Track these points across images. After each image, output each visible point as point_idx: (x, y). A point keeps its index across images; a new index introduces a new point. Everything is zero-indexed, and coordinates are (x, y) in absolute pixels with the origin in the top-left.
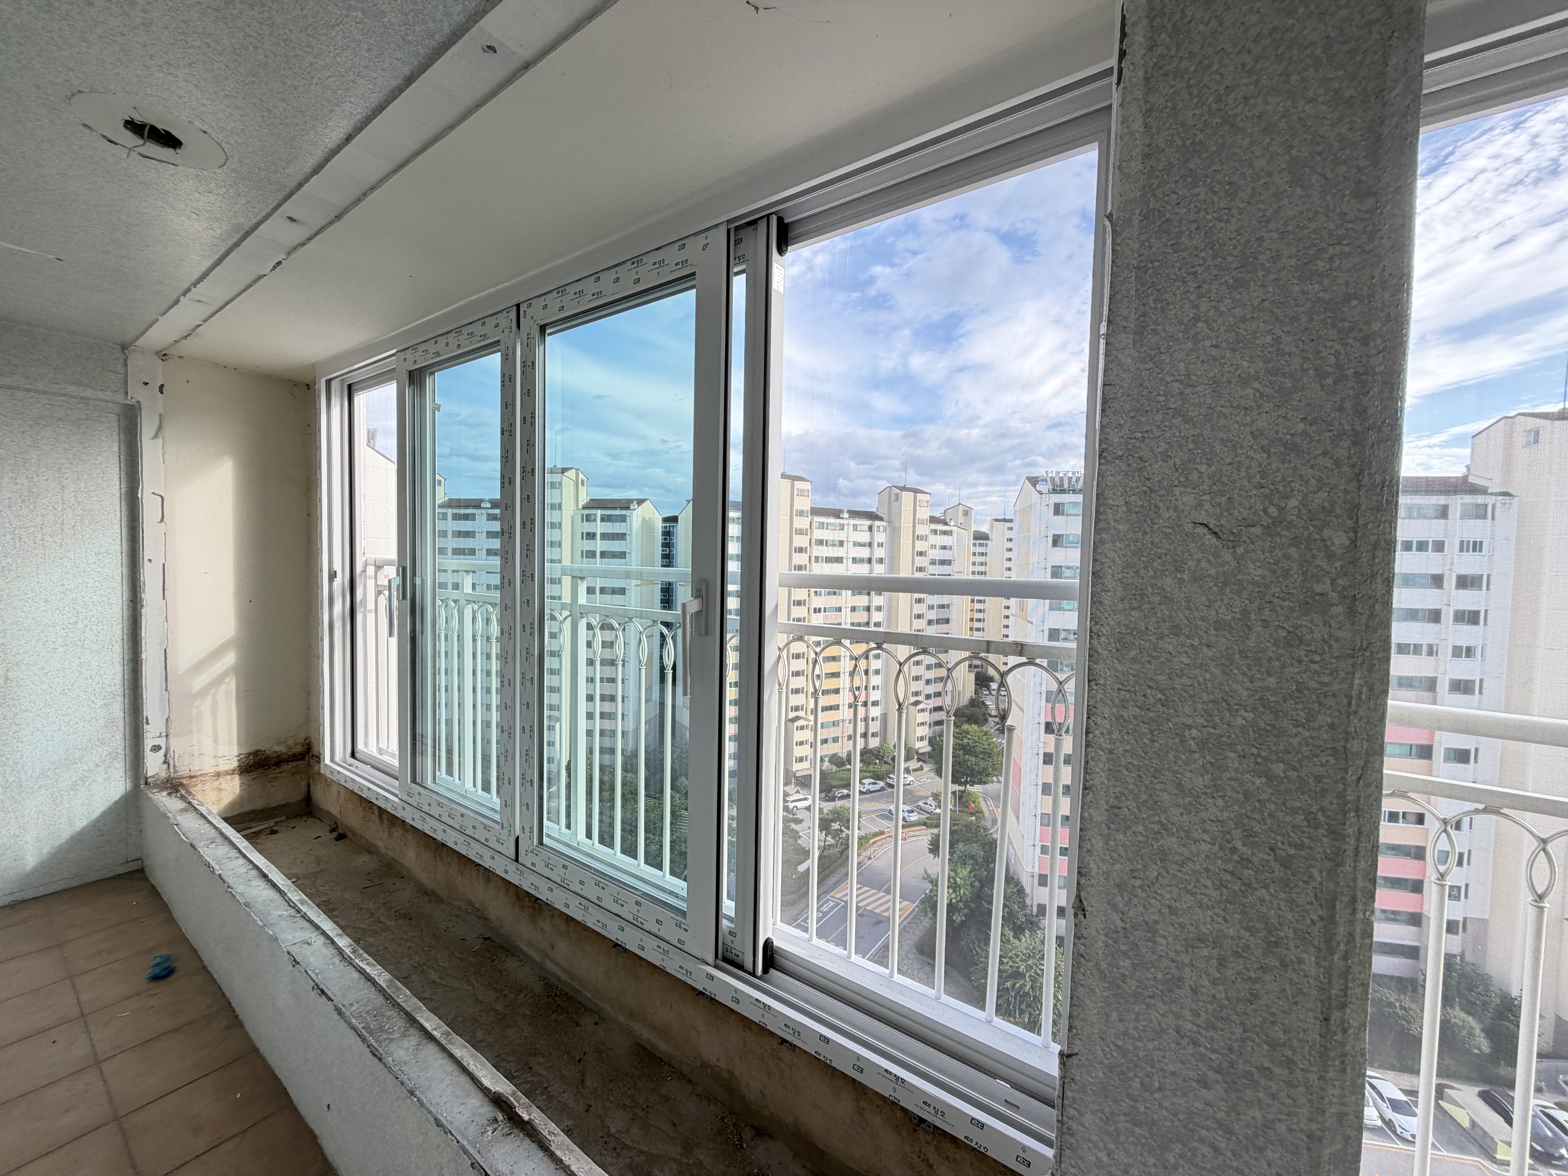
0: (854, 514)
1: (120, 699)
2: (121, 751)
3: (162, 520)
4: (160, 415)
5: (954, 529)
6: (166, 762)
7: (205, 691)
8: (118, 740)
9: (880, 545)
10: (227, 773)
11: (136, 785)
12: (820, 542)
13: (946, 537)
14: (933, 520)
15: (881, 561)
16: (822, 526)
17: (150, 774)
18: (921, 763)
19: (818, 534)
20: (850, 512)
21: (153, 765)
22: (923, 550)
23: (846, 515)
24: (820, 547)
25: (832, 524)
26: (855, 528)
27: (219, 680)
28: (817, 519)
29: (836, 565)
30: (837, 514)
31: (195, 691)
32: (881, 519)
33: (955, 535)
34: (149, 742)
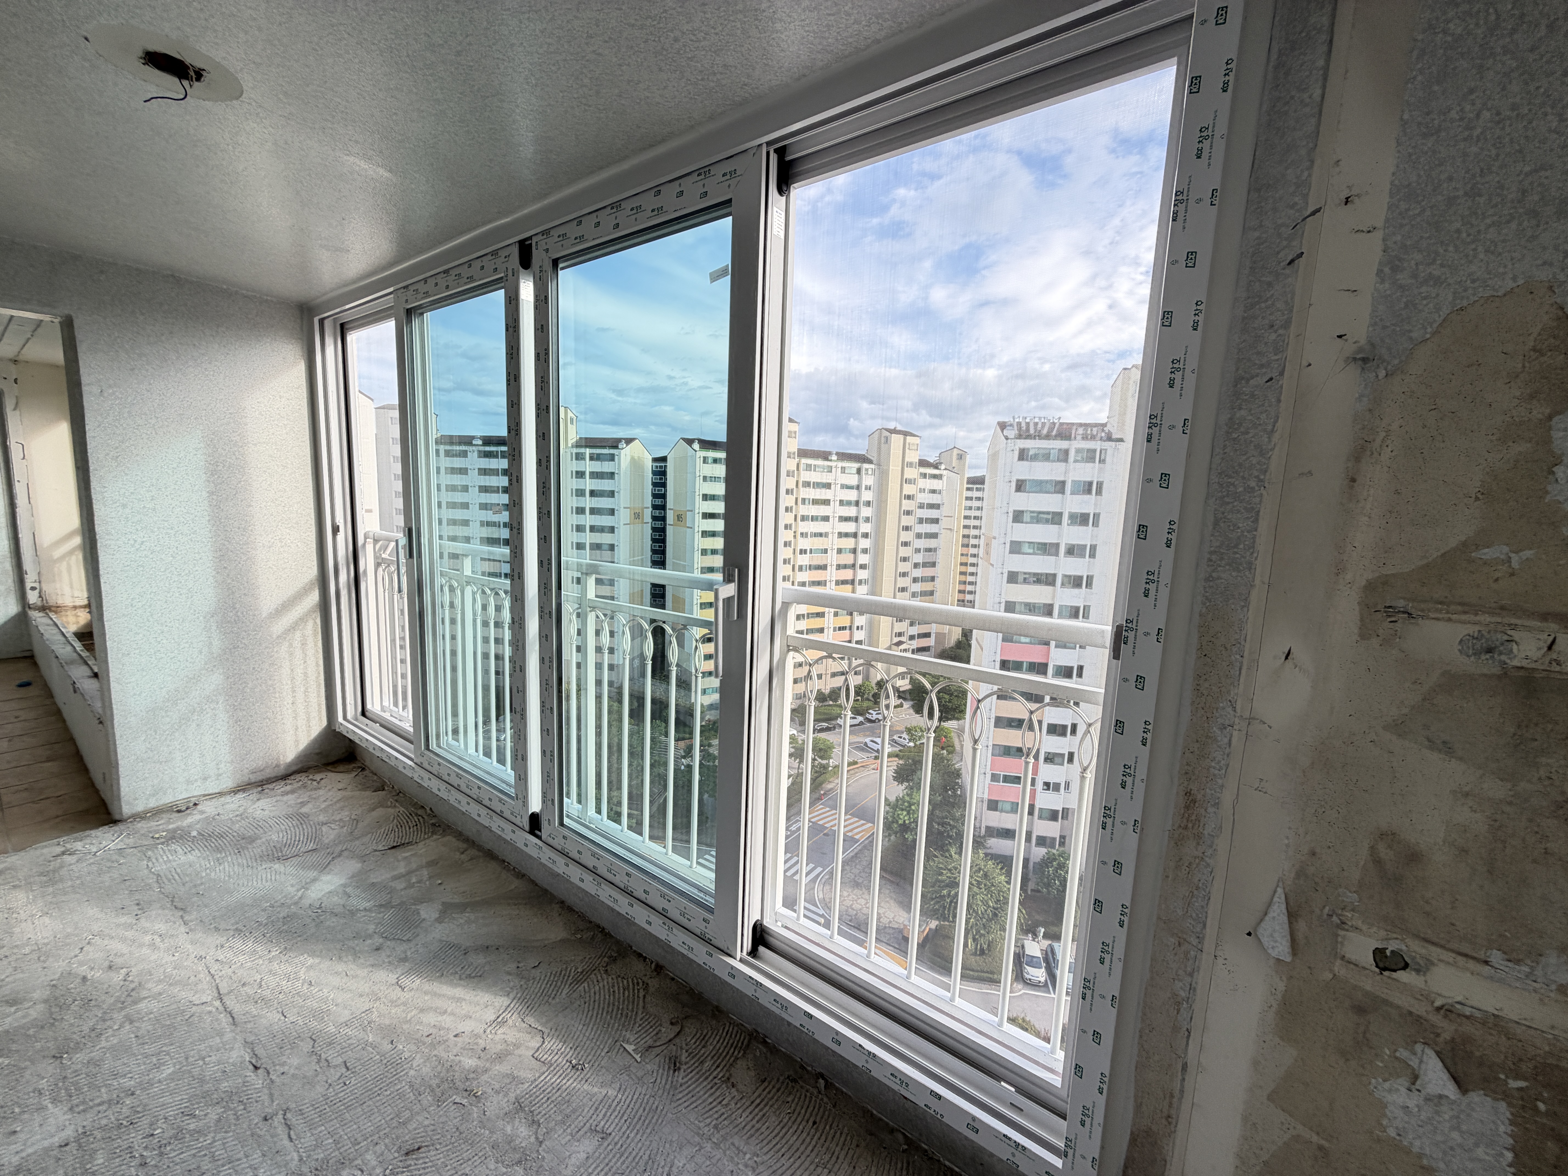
0: (844, 456)
1: (9, 559)
2: (12, 588)
3: (24, 458)
4: (17, 397)
5: (945, 473)
6: (40, 596)
7: (63, 557)
8: (10, 581)
9: (868, 488)
10: (81, 607)
11: (24, 607)
12: (807, 484)
13: (936, 481)
14: (923, 463)
15: (868, 504)
16: (809, 467)
17: (31, 602)
18: (901, 700)
19: (806, 476)
20: (837, 454)
21: (32, 597)
22: (911, 493)
23: (834, 457)
24: (807, 489)
25: (819, 466)
26: (843, 470)
27: (71, 552)
28: (804, 461)
29: (822, 507)
30: (825, 456)
31: (55, 557)
32: (870, 462)
33: (945, 478)
34: (29, 585)
